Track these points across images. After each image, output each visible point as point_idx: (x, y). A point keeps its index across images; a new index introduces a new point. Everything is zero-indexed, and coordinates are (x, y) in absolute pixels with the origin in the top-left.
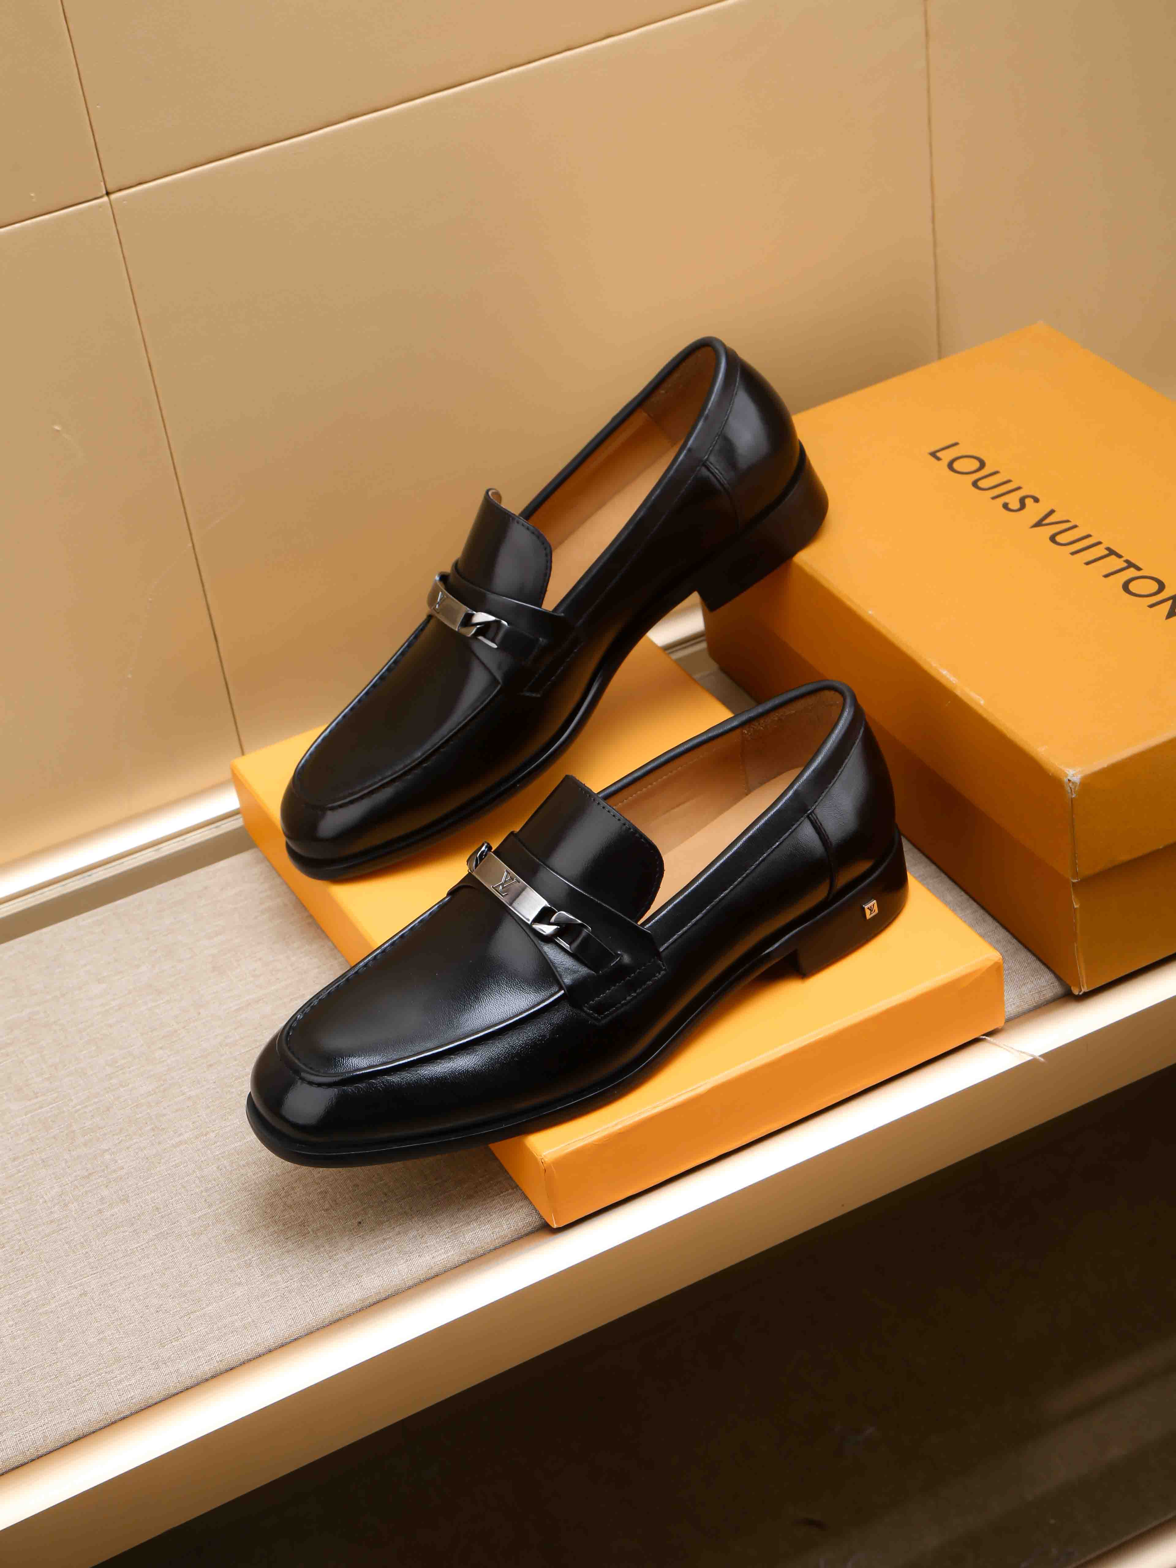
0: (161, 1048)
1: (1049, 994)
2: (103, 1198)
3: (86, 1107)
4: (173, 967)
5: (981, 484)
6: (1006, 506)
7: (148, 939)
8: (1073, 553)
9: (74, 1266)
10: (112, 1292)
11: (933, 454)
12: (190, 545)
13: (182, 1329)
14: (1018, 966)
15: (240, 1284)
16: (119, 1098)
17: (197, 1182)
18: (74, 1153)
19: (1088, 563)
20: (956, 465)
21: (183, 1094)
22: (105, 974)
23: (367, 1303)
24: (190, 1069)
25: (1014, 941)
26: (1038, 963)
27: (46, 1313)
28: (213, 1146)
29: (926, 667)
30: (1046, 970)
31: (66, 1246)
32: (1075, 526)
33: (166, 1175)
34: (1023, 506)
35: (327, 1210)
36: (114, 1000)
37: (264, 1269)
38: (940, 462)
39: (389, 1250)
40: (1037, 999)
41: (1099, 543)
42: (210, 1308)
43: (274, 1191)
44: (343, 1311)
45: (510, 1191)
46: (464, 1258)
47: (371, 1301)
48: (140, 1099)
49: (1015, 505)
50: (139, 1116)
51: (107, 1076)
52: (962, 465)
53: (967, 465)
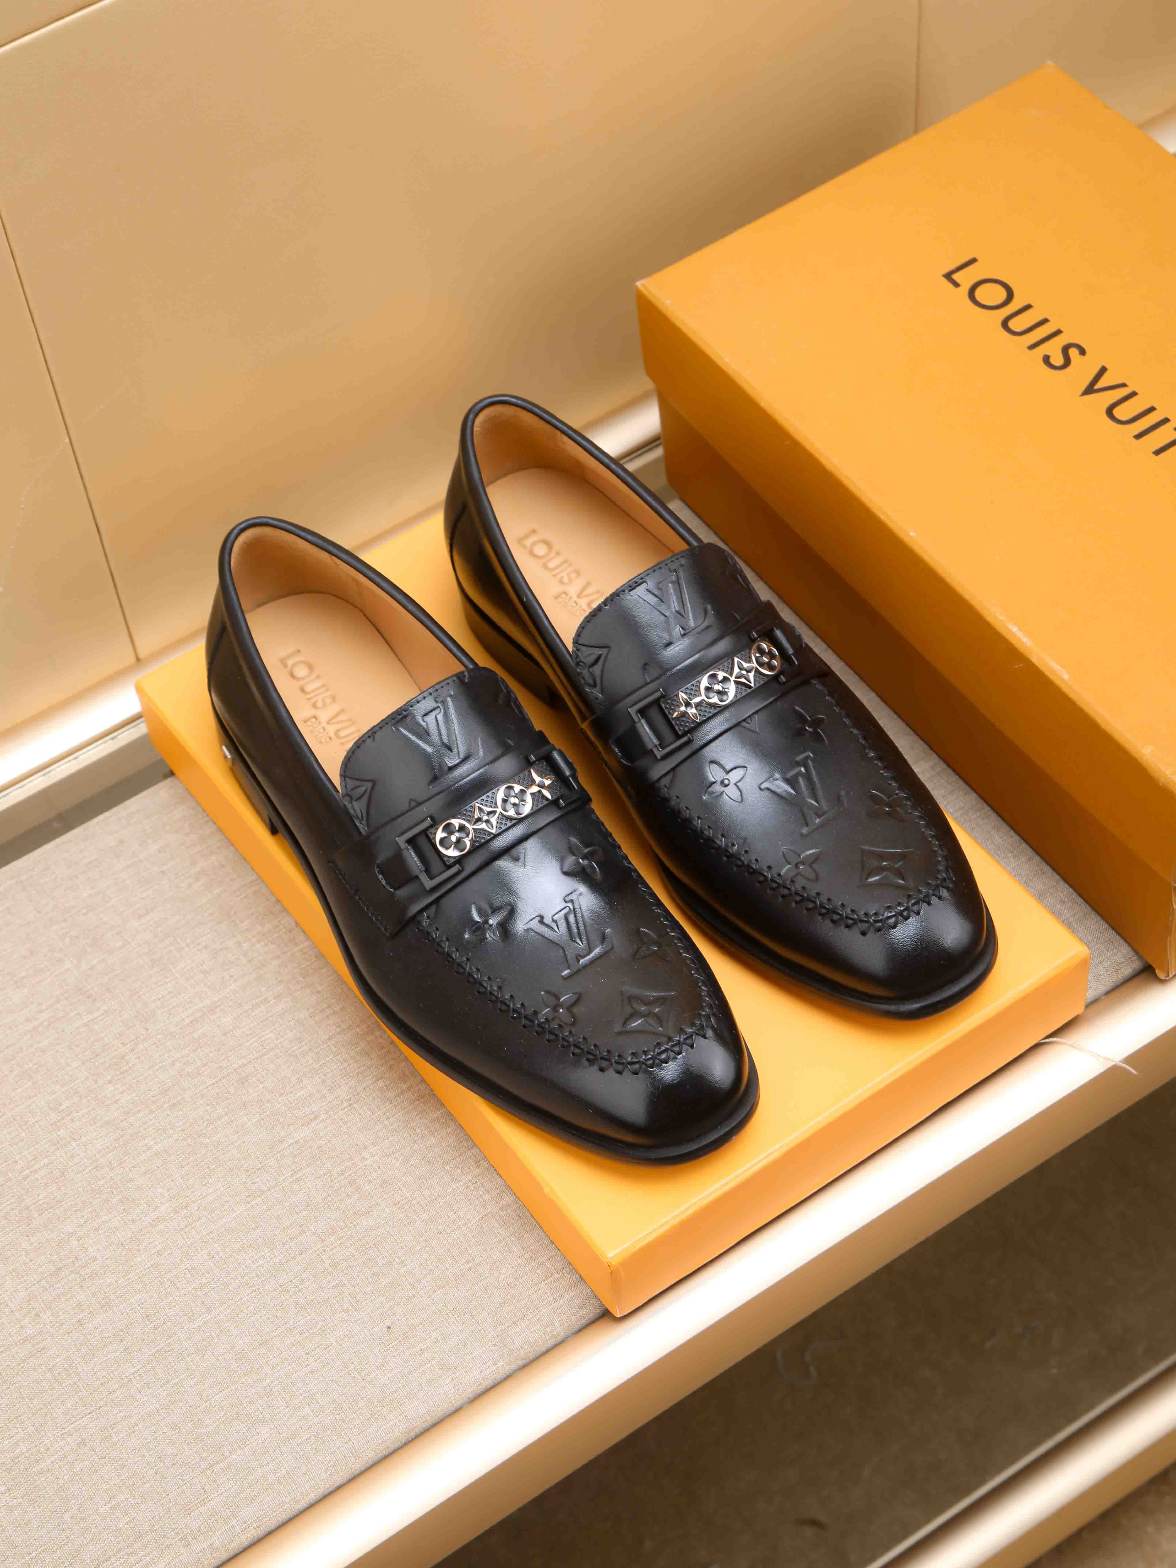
0: (110, 1082)
1: (1127, 971)
2: (79, 1304)
3: (36, 1171)
4: (103, 961)
5: (1013, 324)
6: (1046, 360)
7: (65, 921)
8: (1139, 436)
9: (63, 1403)
10: (115, 1439)
11: (948, 276)
12: (67, 440)
13: (207, 1487)
16: (72, 1157)
17: (188, 1276)
18: (33, 1240)
19: (1158, 452)
20: (979, 294)
21: (149, 1149)
22: (24, 974)
23: (413, 1434)
24: (151, 1112)
25: (1080, 900)
26: (1112, 931)
27: (41, 1472)
28: (197, 1224)
29: (989, 618)
30: (1122, 942)
32: (1134, 394)
33: (149, 1268)
34: (1067, 362)
35: (347, 1311)
36: (41, 1012)
37: (288, 1398)
38: (959, 289)
39: (430, 1365)
40: (1115, 979)
41: (1167, 420)
42: (234, 1456)
43: (281, 1286)
44: (388, 1448)
45: (557, 1276)
46: (514, 1366)
47: (417, 1431)
48: (98, 1156)
49: (1058, 360)
50: (101, 1182)
51: (52, 1124)
52: (985, 294)
53: (991, 294)
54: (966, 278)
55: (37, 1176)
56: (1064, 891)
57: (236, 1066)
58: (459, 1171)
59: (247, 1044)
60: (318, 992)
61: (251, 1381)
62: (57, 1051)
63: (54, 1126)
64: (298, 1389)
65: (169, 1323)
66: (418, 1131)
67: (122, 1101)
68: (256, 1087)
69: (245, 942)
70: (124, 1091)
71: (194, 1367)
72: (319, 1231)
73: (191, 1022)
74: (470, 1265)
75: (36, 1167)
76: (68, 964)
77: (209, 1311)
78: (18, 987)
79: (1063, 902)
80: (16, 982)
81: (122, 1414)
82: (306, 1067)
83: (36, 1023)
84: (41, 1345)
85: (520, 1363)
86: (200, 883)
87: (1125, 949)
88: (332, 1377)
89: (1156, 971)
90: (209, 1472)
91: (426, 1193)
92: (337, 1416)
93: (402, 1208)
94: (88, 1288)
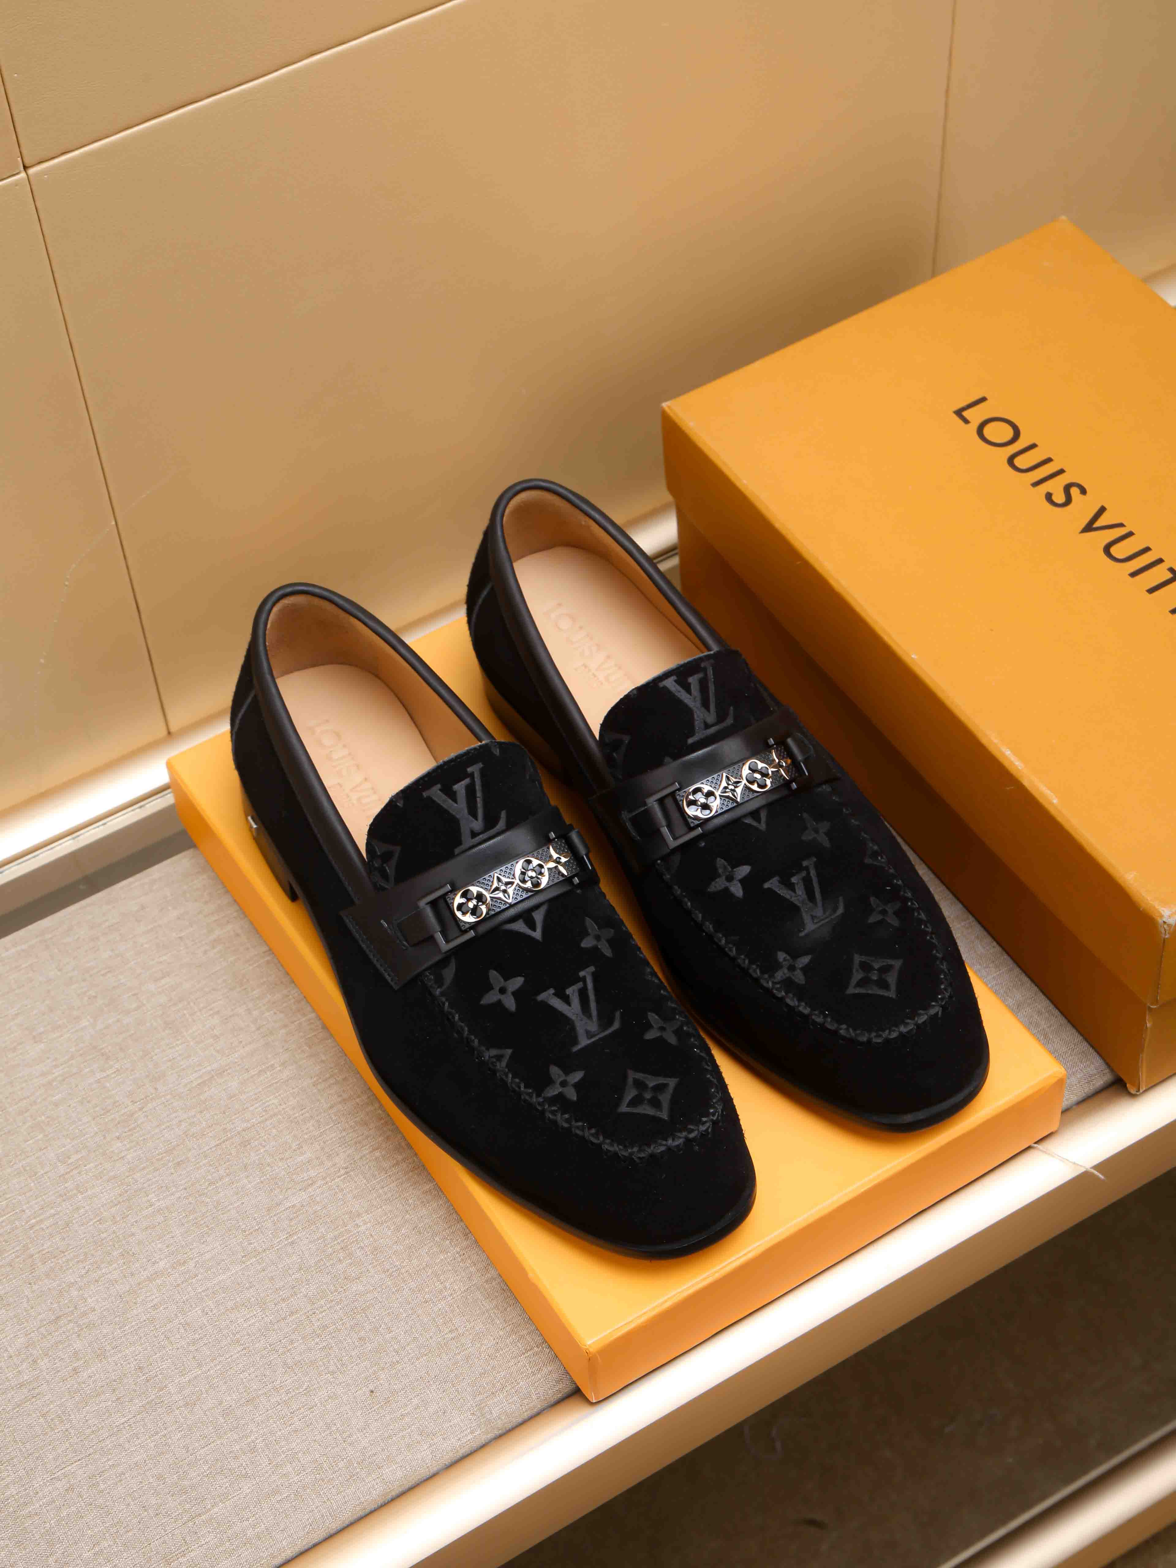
0: (118, 1138)
1: (1099, 1083)
2: (76, 1353)
3: (41, 1221)
4: (118, 1021)
5: (1018, 462)
6: (1049, 497)
7: (84, 980)
8: (1133, 575)
9: (54, 1449)
10: (102, 1487)
11: (959, 413)
12: (113, 523)
13: (188, 1538)
14: (1064, 1049)
15: (246, 1476)
16: (78, 1209)
17: (182, 1330)
18: (35, 1287)
19: (1151, 591)
20: (988, 431)
21: (151, 1206)
22: (42, 1029)
23: (389, 1497)
24: (156, 1170)
25: (1057, 1012)
26: (1087, 1044)
28: (194, 1280)
29: (984, 741)
30: (1096, 1055)
31: (42, 1420)
32: (1130, 534)
33: (145, 1321)
34: (1068, 501)
35: (333, 1373)
36: (56, 1066)
37: (270, 1456)
38: (969, 426)
39: (409, 1430)
40: (1086, 1090)
41: (1160, 561)
42: (216, 1510)
43: (270, 1346)
44: (364, 1509)
45: (535, 1350)
46: (490, 1436)
47: (394, 1494)
48: (102, 1210)
49: (1060, 498)
50: (104, 1235)
51: (60, 1176)
52: (993, 432)
53: (998, 432)
54: (975, 416)
55: (42, 1226)
56: (1043, 1003)
57: (239, 1129)
58: (448, 1242)
59: (251, 1108)
60: (323, 1061)
61: (236, 1436)
62: (70, 1106)
63: (62, 1178)
64: (281, 1447)
65: (160, 1376)
66: (410, 1201)
67: (128, 1157)
68: (257, 1151)
69: (255, 1010)
70: (131, 1148)
71: (183, 1420)
72: (310, 1294)
73: (199, 1084)
74: (453, 1335)
75: (42, 1217)
76: (84, 1023)
77: (200, 1365)
78: (35, 1042)
79: (1040, 1013)
80: (34, 1037)
81: (110, 1463)
82: (306, 1134)
83: (50, 1077)
84: (37, 1391)
85: (497, 1433)
86: (215, 951)
87: (1098, 1062)
88: (314, 1437)
89: (1128, 1085)
90: (190, 1524)
91: (415, 1262)
92: (318, 1476)
93: (391, 1275)
94: (85, 1337)
